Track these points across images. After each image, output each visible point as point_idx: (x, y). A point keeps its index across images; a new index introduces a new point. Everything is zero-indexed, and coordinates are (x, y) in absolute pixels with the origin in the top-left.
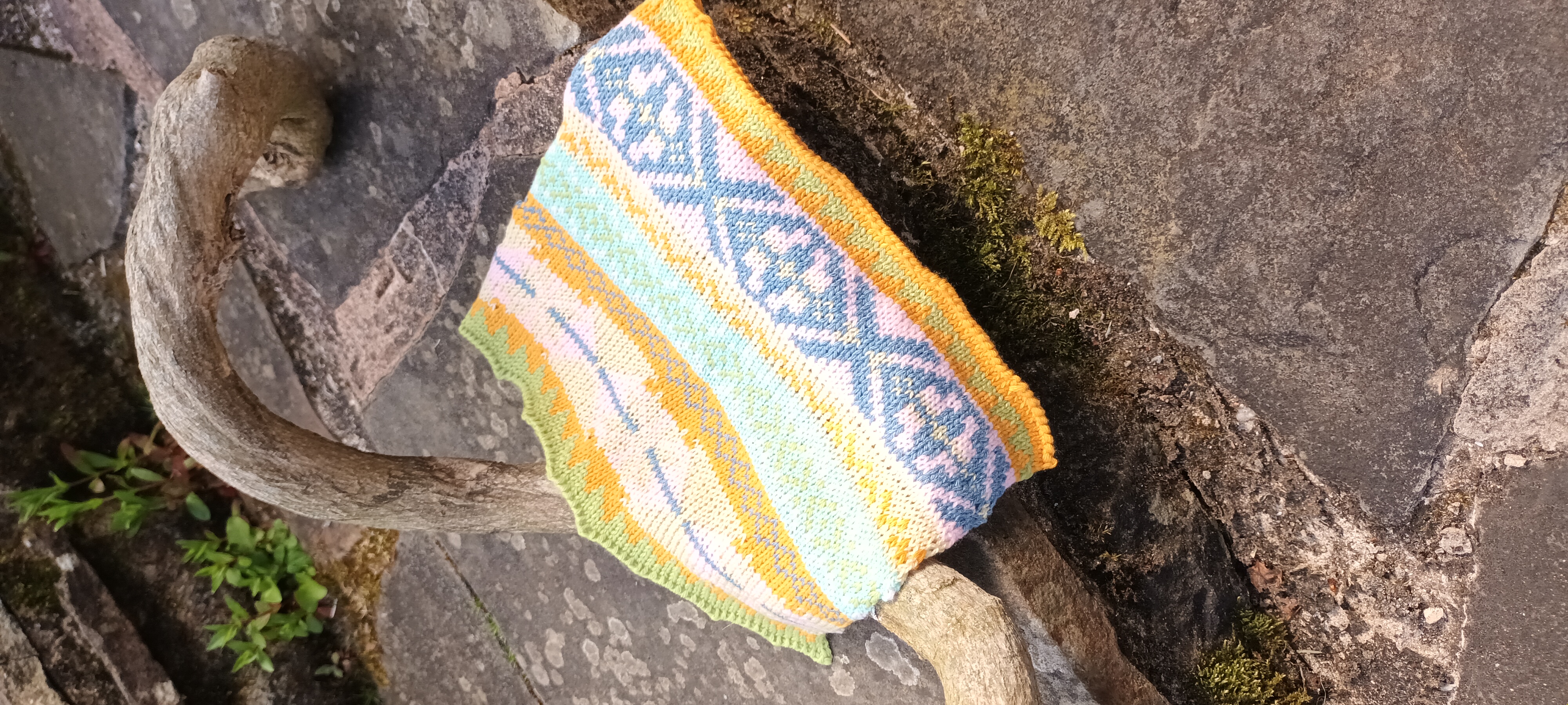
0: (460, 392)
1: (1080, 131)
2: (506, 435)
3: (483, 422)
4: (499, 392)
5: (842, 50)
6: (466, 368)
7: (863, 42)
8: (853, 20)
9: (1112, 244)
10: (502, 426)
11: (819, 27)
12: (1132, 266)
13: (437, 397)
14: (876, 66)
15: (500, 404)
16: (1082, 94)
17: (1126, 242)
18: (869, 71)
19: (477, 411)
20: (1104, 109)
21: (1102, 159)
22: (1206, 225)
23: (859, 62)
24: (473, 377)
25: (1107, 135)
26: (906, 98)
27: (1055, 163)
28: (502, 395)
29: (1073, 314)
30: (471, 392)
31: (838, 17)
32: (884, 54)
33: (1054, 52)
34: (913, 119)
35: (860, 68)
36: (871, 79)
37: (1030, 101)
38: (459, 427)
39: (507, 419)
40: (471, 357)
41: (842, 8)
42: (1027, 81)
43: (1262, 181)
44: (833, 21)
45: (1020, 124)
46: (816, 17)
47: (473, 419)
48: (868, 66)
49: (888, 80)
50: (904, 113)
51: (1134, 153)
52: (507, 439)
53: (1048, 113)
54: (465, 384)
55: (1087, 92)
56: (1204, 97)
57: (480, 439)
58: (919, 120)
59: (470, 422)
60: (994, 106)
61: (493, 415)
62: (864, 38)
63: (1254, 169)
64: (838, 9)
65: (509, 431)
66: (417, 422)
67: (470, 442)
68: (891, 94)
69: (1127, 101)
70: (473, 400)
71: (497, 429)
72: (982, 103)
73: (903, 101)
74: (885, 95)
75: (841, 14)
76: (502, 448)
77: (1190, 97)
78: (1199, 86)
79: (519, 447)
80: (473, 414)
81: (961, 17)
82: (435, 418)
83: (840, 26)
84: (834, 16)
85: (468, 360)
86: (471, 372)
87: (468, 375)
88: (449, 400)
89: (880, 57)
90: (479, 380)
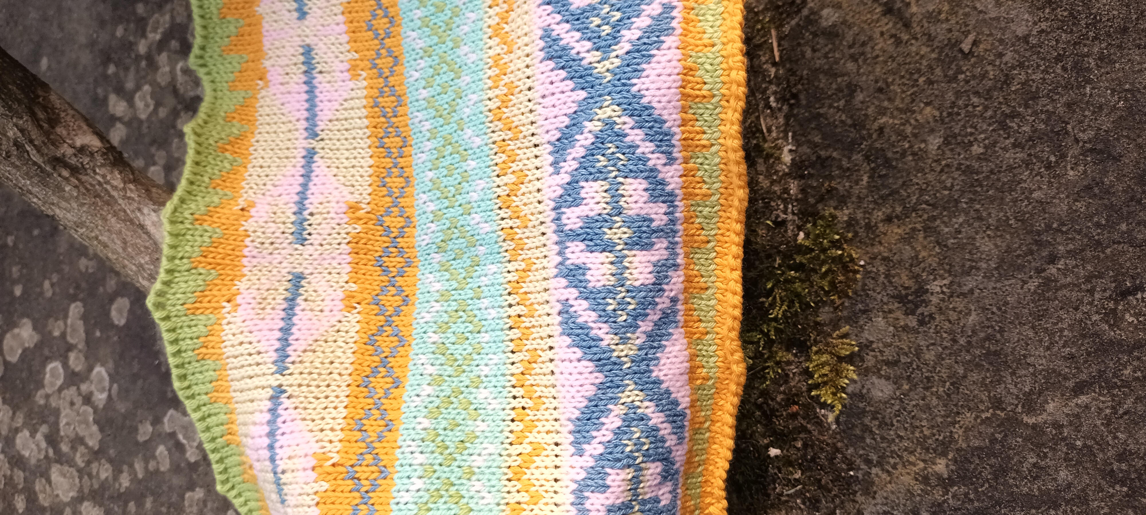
0: (131, 38)
1: (931, 317)
2: (143, 116)
3: (130, 85)
4: (172, 72)
5: (763, 59)
6: (158, 22)
7: (790, 70)
8: (799, 44)
9: (867, 429)
10: (147, 106)
11: (759, 21)
12: (868, 462)
13: (102, 23)
14: (782, 99)
15: (163, 84)
16: (965, 289)
17: (883, 438)
18: (772, 99)
19: (132, 69)
20: (973, 318)
21: (930, 356)
22: (976, 490)
23: (770, 82)
24: (158, 37)
25: (955, 341)
26: (786, 149)
27: (880, 321)
28: (174, 78)
29: (774, 452)
30: (142, 48)
31: (787, 29)
32: (802, 97)
33: (971, 232)
34: (777, 172)
35: (766, 89)
36: (768, 106)
37: (908, 252)
38: (100, 69)
39: (158, 105)
40: (173, 18)
41: (798, 25)
42: (921, 235)
43: (1067, 502)
44: (777, 28)
45: (877, 262)
46: (763, 11)
47: (122, 74)
48: (775, 93)
49: (781, 120)
50: (771, 161)
51: (965, 377)
52: (141, 122)
53: (916, 277)
54: (144, 35)
55: (971, 291)
56: (1079, 389)
57: (113, 98)
58: (781, 178)
59: (116, 74)
60: (869, 227)
61: (147, 88)
62: (795, 67)
63: (1069, 485)
64: (793, 23)
65: (150, 115)
66: (61, 28)
67: (100, 91)
68: (774, 134)
69: (1001, 331)
70: (138, 58)
71: (139, 104)
72: (859, 215)
73: (780, 149)
74: (769, 131)
75: (792, 29)
76: (128, 124)
77: (1066, 378)
78: (1084, 377)
79: (147, 140)
80: (127, 69)
81: (909, 130)
82: (82, 39)
83: (780, 39)
84: (782, 25)
85: (167, 17)
86: (160, 30)
87: (155, 30)
88: (113, 35)
89: (795, 96)
90: (162, 45)
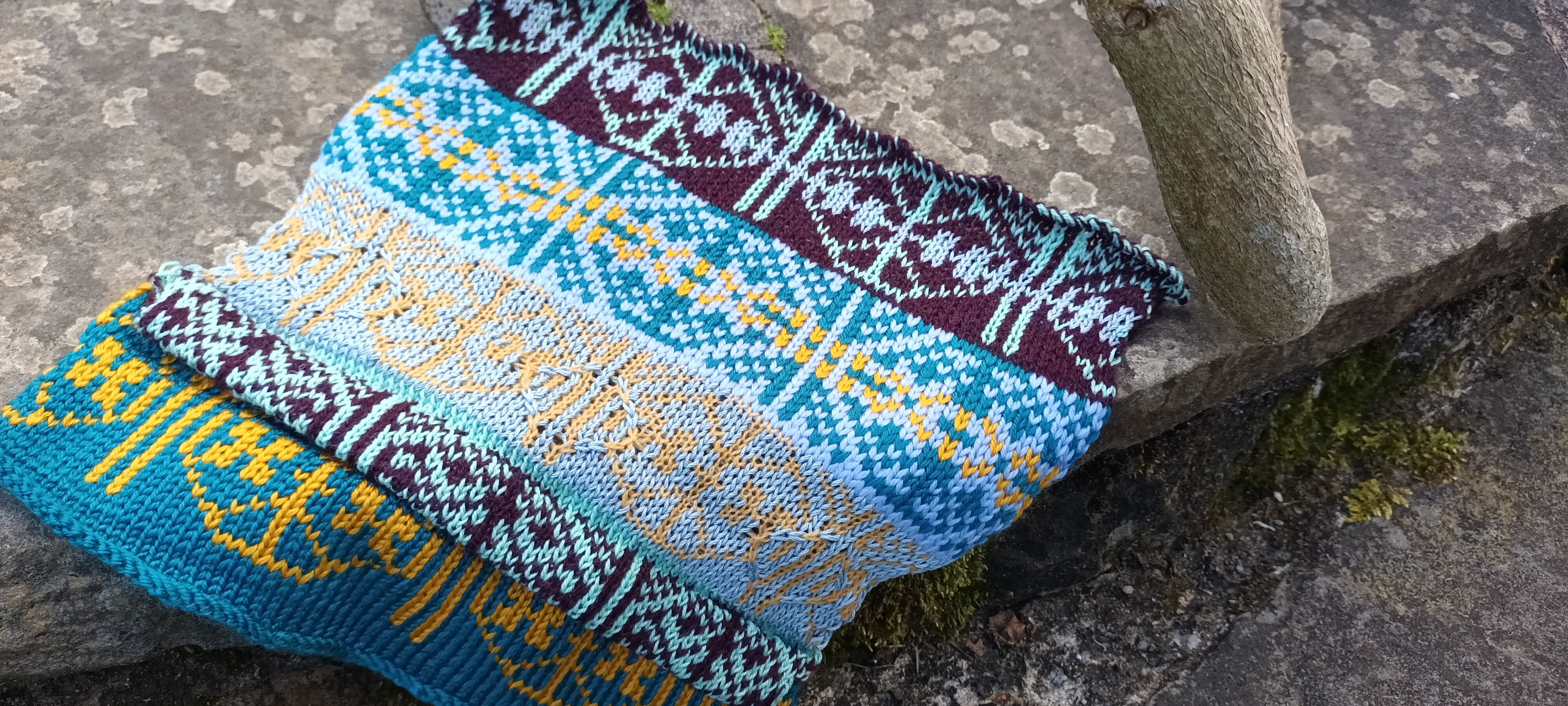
1: (1475, 542)
9: (1364, 547)
12: (1346, 563)
16: (1514, 551)
17: (1371, 561)
20: (1504, 567)
21: (1452, 556)
22: (1416, 639)
25: (1478, 565)
27: (1437, 512)
29: (1278, 496)
33: (1546, 533)
37: (1492, 502)
42: (1509, 505)
43: (1476, 698)
45: (1466, 488)
51: (1467, 586)
53: (1485, 516)
55: (1517, 556)
56: (1541, 659)
58: (1443, 396)
60: (1479, 468)
63: (1487, 692)
69: (1517, 589)
72: (1479, 458)
77: (1536, 646)
78: (1551, 657)
81: (1554, 458)
